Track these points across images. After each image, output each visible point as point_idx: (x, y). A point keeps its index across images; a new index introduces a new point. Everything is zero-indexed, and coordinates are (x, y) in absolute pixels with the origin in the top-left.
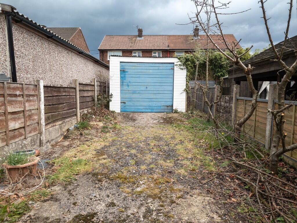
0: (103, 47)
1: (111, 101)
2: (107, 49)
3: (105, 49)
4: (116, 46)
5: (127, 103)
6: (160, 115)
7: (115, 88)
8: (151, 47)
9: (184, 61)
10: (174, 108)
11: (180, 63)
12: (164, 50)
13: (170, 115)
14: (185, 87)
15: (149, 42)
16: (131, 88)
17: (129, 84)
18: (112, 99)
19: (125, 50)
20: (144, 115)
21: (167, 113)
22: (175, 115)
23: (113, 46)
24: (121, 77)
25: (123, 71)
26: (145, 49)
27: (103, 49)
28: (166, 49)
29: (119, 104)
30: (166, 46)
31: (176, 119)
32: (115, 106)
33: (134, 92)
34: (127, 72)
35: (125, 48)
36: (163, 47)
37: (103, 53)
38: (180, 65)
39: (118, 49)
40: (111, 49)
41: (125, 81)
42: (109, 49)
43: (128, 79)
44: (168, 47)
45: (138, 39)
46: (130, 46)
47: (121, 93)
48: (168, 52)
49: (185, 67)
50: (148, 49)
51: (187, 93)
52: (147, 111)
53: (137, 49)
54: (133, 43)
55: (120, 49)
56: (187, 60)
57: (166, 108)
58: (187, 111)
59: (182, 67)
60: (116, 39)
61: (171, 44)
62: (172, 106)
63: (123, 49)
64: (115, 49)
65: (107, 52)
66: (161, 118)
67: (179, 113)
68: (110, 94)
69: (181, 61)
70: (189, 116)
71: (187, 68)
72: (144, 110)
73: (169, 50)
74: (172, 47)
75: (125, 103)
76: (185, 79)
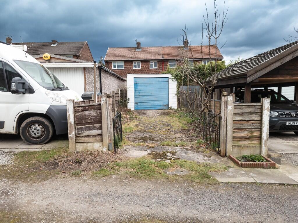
0: (108, 58)
1: (128, 103)
2: (111, 60)
3: (110, 60)
4: (118, 57)
5: (139, 104)
6: (160, 111)
7: (131, 95)
8: (148, 58)
9: (175, 76)
10: (169, 106)
11: (172, 77)
12: (159, 60)
13: (167, 111)
14: (176, 93)
15: (146, 53)
16: (141, 94)
17: (140, 91)
18: (129, 102)
19: (126, 60)
20: (151, 111)
21: (165, 109)
22: (170, 111)
23: (116, 57)
24: (134, 87)
25: (136, 84)
26: (144, 59)
27: (108, 60)
28: (161, 59)
29: (134, 105)
30: (161, 56)
31: (171, 113)
32: (131, 106)
33: (143, 96)
34: (139, 84)
35: (126, 59)
36: (158, 57)
37: (108, 64)
38: (172, 78)
39: (121, 59)
40: (115, 60)
41: (137, 90)
42: (113, 60)
43: (139, 88)
44: (163, 57)
45: (137, 50)
46: (130, 57)
47: (135, 98)
48: (163, 62)
49: (175, 80)
50: (146, 59)
51: (178, 96)
52: (152, 108)
53: (137, 59)
54: (133, 55)
55: (122, 60)
56: (177, 75)
57: (164, 106)
58: (178, 108)
59: (174, 80)
60: (118, 50)
61: (165, 55)
62: (168, 105)
63: (125, 59)
64: (118, 60)
65: (111, 62)
66: (162, 112)
67: (172, 109)
68: (128, 98)
69: (173, 76)
70: (179, 111)
71: (177, 80)
72: (150, 108)
73: (164, 60)
74: (166, 57)
75: (137, 104)
76: (176, 87)
